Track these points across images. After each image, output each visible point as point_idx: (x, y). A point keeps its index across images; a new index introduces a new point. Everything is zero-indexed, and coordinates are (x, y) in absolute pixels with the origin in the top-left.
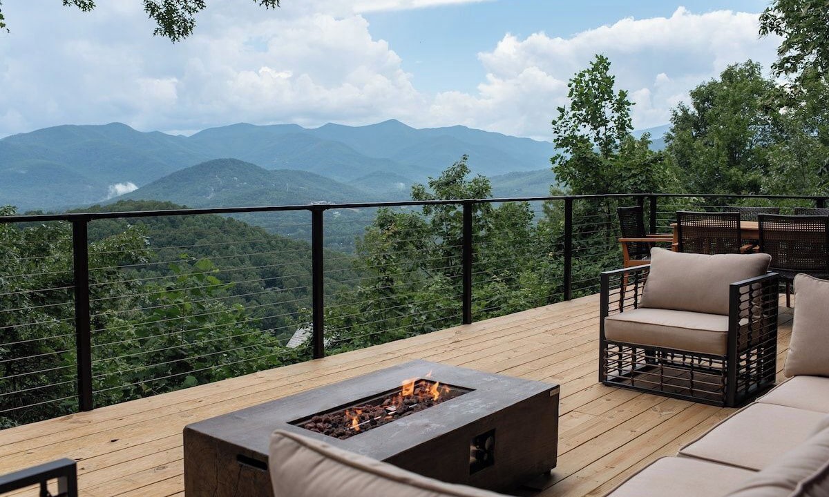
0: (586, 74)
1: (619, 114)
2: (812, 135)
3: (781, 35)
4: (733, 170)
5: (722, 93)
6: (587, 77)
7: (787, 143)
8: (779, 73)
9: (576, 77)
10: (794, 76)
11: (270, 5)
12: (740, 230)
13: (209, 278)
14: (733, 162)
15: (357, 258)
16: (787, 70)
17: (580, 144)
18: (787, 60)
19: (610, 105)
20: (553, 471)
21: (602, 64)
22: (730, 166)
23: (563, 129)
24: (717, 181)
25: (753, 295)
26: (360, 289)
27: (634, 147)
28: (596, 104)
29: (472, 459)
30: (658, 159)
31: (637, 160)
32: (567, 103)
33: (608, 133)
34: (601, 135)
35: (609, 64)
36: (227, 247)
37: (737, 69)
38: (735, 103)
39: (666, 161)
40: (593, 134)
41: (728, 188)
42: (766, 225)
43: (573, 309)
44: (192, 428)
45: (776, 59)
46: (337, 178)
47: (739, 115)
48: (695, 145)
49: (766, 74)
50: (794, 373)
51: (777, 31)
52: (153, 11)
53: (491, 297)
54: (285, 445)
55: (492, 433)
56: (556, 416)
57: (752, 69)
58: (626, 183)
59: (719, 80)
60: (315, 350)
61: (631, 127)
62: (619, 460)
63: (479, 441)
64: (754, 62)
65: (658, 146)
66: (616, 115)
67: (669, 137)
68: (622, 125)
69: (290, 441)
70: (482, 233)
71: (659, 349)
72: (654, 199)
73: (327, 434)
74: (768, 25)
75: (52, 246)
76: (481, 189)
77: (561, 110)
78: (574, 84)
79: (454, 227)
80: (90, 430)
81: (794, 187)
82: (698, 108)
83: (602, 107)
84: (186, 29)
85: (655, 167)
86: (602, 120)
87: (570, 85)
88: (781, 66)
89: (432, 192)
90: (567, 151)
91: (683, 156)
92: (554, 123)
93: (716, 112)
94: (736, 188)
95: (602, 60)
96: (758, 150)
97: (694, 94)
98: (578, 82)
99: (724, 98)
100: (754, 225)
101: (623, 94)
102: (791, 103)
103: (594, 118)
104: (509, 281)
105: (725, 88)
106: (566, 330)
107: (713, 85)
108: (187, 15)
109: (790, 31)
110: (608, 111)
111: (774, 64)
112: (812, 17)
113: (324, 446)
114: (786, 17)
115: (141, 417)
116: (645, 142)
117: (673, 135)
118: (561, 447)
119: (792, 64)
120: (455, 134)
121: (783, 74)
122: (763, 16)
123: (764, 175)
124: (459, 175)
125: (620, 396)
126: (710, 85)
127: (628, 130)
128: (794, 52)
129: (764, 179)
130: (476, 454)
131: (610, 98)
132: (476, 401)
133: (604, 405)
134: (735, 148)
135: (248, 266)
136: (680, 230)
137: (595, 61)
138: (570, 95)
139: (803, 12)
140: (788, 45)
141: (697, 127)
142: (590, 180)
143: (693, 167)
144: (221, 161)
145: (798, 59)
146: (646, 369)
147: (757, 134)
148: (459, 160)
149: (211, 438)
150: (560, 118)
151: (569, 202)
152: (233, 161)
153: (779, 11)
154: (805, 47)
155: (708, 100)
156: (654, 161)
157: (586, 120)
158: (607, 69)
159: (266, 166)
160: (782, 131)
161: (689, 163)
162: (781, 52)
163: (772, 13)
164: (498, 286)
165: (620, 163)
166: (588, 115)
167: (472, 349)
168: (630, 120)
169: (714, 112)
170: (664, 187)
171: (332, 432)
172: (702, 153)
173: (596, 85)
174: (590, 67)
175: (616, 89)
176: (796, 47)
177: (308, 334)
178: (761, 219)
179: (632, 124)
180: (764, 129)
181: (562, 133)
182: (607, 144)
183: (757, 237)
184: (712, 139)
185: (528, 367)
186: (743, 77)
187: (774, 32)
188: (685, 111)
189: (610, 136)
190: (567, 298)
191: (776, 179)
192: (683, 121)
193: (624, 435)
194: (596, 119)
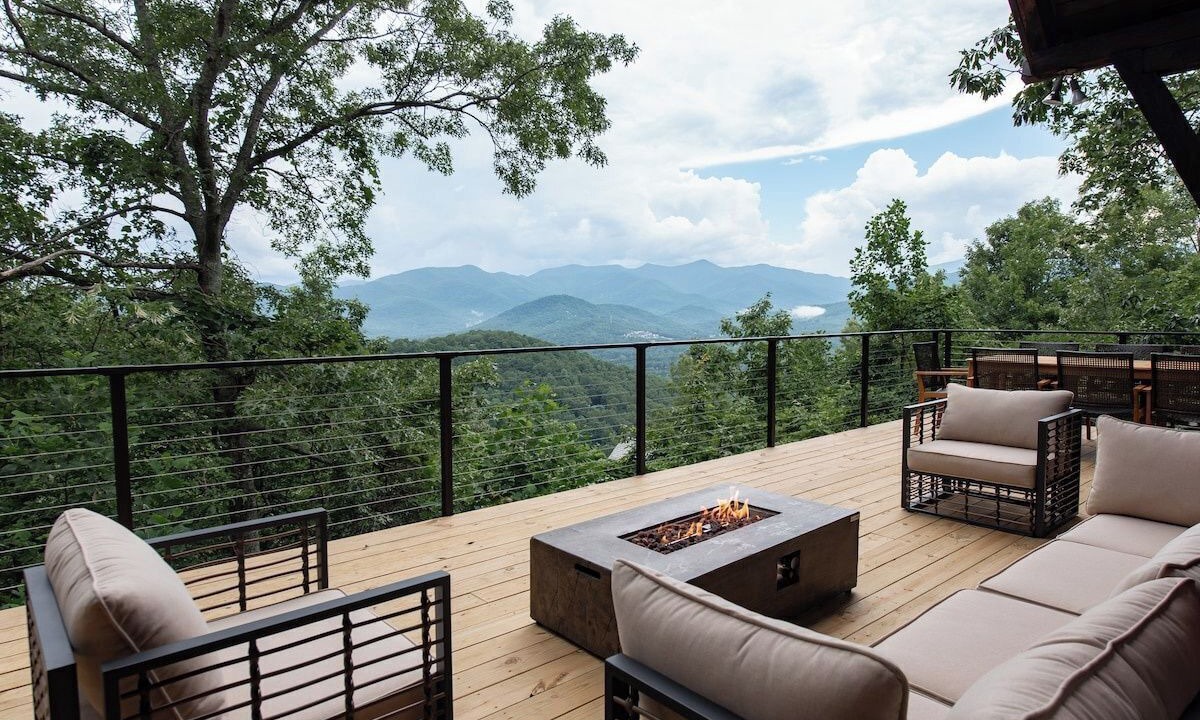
0: (883, 217)
1: (914, 253)
2: (1114, 267)
3: (1082, 174)
4: (1030, 302)
5: (1019, 229)
6: (884, 220)
7: (1087, 275)
8: (1079, 211)
9: (873, 219)
10: (1096, 213)
11: (600, 165)
12: (1036, 365)
13: (548, 401)
14: (1029, 294)
15: (671, 381)
16: (1088, 208)
17: (876, 282)
18: (1088, 198)
19: (905, 245)
20: (853, 590)
21: (898, 207)
22: (1026, 298)
23: (860, 268)
24: (1014, 312)
25: (1060, 431)
26: (674, 409)
27: (929, 284)
28: (892, 244)
29: (779, 576)
30: (953, 294)
31: (931, 294)
32: (864, 244)
33: (904, 271)
34: (896, 273)
35: (905, 207)
36: (560, 371)
37: (1035, 206)
38: (1032, 238)
39: (961, 296)
40: (889, 272)
41: (1024, 319)
42: (1065, 361)
43: (871, 435)
44: (538, 538)
45: (1077, 198)
46: (653, 311)
47: (1037, 250)
48: (990, 279)
49: (1065, 210)
50: (1098, 511)
51: (1077, 170)
52: (501, 173)
53: (792, 419)
54: (625, 572)
55: (797, 554)
56: (857, 538)
57: (1050, 205)
58: (921, 317)
59: (1016, 216)
60: (637, 466)
61: (925, 265)
62: (917, 583)
63: (786, 560)
64: (1053, 199)
65: (953, 281)
66: (912, 254)
67: (964, 272)
68: (917, 264)
69: (629, 569)
70: (783, 361)
71: (955, 479)
72: (949, 334)
73: (651, 548)
74: (1067, 165)
75: (418, 372)
76: (783, 324)
77: (858, 251)
78: (871, 227)
79: (757, 356)
80: (452, 534)
81: (1094, 319)
82: (993, 244)
83: (898, 246)
84: (529, 188)
85: (949, 302)
86: (897, 258)
87: (867, 228)
88: (1082, 204)
89: (738, 325)
90: (863, 288)
91: (978, 289)
92: (852, 262)
93: (1012, 247)
94: (1033, 320)
95: (898, 203)
96: (1056, 282)
97: (990, 231)
98: (875, 224)
99: (1020, 234)
100: (1053, 360)
101: (918, 235)
102: (1093, 238)
103: (889, 258)
104: (807, 404)
105: (1021, 224)
106: (865, 455)
107: (1009, 222)
108: (530, 176)
109: (1091, 170)
110: (903, 250)
111: (1074, 203)
112: (1116, 157)
113: (658, 575)
114: (1087, 157)
115: (493, 523)
116: (940, 277)
117: (968, 269)
118: (861, 568)
119: (1094, 202)
120: (760, 272)
121: (1083, 212)
122: (1062, 156)
123: (1063, 307)
124: (763, 310)
125: (917, 521)
126: (1006, 221)
127: (923, 267)
128: (1095, 190)
129: (1063, 311)
130: (784, 572)
131: (906, 239)
132: (782, 524)
133: (901, 529)
134: (1030, 280)
135: (577, 385)
136: (975, 364)
137: (892, 204)
138: (867, 236)
139: (1106, 151)
140: (1090, 184)
141: (992, 262)
142: (885, 313)
143: (988, 300)
144: (555, 296)
145: (1099, 196)
146: (944, 496)
147: (1055, 268)
148: (764, 297)
149: (554, 548)
150: (858, 258)
151: (866, 338)
152: (565, 297)
153: (1080, 151)
154: (1108, 185)
155: (1003, 236)
156: (949, 296)
157: (882, 260)
158: (903, 211)
159: (593, 301)
160: (1081, 264)
161: (984, 296)
162: (1082, 191)
163: (1072, 153)
164: (798, 410)
165: (915, 298)
166: (883, 254)
167: (777, 470)
168: (925, 258)
169: (1009, 248)
170: (959, 320)
171: (656, 546)
172: (998, 287)
173: (892, 226)
174: (887, 210)
175: (911, 231)
176: (1098, 185)
177: (629, 449)
178: (1059, 355)
179: (927, 262)
180: (1062, 263)
181: (859, 272)
182: (902, 281)
183: (1055, 372)
184: (1008, 273)
185: (827, 490)
186: (1040, 214)
187: (1074, 171)
188: (980, 248)
189: (905, 274)
190: (864, 425)
191: (1075, 311)
192: (979, 257)
193: (920, 559)
194: (892, 258)
